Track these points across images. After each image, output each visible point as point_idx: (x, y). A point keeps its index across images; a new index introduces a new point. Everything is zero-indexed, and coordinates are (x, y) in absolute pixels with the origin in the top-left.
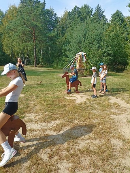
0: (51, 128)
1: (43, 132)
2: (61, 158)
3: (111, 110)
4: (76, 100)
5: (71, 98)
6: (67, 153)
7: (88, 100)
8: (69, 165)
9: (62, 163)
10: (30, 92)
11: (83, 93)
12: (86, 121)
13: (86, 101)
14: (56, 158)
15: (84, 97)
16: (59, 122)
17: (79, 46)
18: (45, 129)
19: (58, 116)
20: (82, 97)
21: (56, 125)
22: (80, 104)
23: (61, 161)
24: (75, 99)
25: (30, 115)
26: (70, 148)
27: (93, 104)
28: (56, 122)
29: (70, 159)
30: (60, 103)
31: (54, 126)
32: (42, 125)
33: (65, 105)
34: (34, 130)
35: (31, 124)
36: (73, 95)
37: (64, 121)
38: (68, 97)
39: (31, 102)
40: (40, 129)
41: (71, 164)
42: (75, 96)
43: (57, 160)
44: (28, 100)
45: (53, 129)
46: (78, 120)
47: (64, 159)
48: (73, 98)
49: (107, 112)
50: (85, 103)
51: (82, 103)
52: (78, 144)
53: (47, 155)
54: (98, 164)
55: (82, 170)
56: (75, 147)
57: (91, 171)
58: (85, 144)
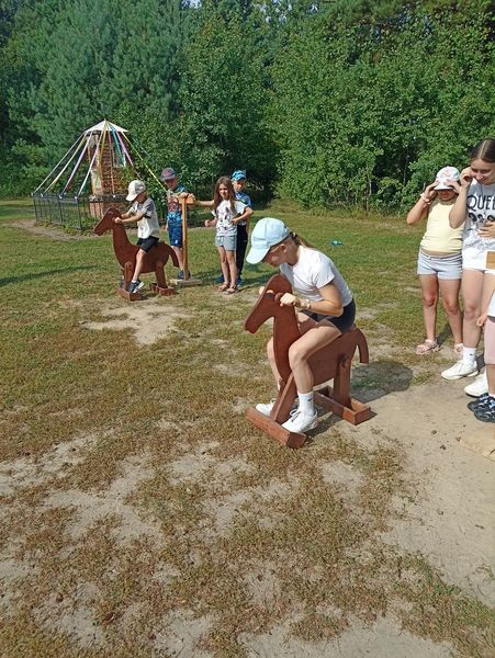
0: (61, 475)
1: (32, 504)
2: (159, 606)
4: (134, 331)
5: (110, 325)
6: (176, 573)
7: (181, 323)
8: (205, 624)
9: (173, 626)
11: (155, 299)
12: (206, 415)
13: (174, 328)
14: (134, 611)
15: (164, 314)
16: (94, 438)
18: (37, 490)
19: (79, 412)
20: (156, 315)
21: (81, 460)
22: (155, 347)
23: (165, 617)
24: (129, 329)
26: (184, 547)
27: (209, 336)
28: (79, 442)
29: (199, 598)
30: (70, 355)
31: (75, 462)
33: (93, 358)
36: (113, 312)
37: (112, 431)
38: (93, 320)
42: (124, 317)
43: (143, 622)
45: (76, 479)
46: (171, 416)
47: (173, 606)
48: (121, 325)
50: (176, 340)
51: (164, 341)
52: (207, 521)
53: (90, 613)
54: (312, 578)
55: (263, 629)
56: (200, 536)
57: (298, 618)
58: (235, 513)
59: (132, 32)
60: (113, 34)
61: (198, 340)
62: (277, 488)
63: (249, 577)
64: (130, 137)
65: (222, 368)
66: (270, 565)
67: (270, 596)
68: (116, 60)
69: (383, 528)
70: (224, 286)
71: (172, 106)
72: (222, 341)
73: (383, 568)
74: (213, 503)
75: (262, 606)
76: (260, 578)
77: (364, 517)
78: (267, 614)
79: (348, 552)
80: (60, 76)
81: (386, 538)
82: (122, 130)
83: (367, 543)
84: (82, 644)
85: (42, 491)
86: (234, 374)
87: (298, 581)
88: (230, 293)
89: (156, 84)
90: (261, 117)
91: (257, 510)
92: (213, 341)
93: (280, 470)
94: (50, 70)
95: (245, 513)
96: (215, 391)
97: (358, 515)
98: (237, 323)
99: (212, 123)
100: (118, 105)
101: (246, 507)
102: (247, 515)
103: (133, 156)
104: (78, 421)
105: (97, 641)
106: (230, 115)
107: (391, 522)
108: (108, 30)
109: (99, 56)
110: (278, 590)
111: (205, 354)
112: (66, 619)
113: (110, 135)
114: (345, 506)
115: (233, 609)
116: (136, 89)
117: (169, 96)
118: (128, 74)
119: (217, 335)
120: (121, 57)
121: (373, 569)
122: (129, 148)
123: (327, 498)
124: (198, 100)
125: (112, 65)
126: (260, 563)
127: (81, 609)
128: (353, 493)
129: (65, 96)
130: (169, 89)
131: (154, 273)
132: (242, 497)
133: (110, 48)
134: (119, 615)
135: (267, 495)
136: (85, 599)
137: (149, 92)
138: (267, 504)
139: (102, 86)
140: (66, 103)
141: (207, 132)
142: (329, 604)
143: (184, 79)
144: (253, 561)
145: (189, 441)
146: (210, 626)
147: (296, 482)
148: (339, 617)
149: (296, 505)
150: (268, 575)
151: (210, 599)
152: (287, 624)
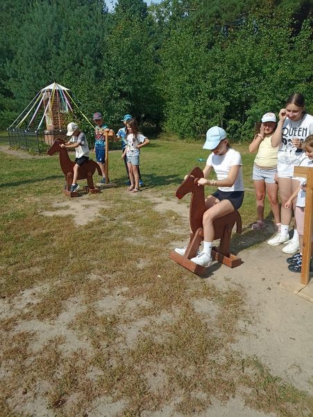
0: (26, 311)
1: (7, 330)
2: (90, 395)
3: (166, 230)
4: (74, 217)
5: (58, 213)
6: (101, 373)
7: (104, 212)
8: (120, 406)
9: (99, 408)
11: (87, 196)
12: (120, 270)
13: (99, 215)
14: (73, 399)
15: (93, 205)
16: (47, 286)
17: (44, 68)
18: (10, 321)
19: (37, 270)
20: (87, 206)
21: (39, 301)
22: (87, 227)
23: (94, 402)
24: (70, 216)
26: (106, 356)
27: (122, 220)
28: (37, 289)
29: (116, 389)
30: (32, 232)
31: (35, 302)
33: (47, 235)
36: (60, 205)
37: (59, 281)
38: (47, 210)
41: (122, 401)
42: (67, 207)
43: (79, 406)
45: (36, 313)
46: (98, 271)
47: (99, 395)
48: (65, 213)
49: (158, 236)
50: (100, 223)
51: (93, 223)
52: (121, 339)
53: (44, 401)
54: (189, 374)
55: (157, 408)
56: (116, 349)
57: (179, 400)
58: (139, 333)
59: (72, 28)
60: (60, 28)
61: (115, 222)
62: (165, 316)
63: (148, 374)
64: (70, 93)
65: (130, 240)
66: (161, 366)
67: (161, 386)
68: (61, 45)
69: (232, 341)
70: (131, 188)
71: (97, 74)
72: (130, 222)
73: (233, 367)
74: (125, 327)
75: (156, 393)
76: (155, 375)
77: (220, 334)
78: (159, 398)
79: (211, 357)
80: (25, 55)
81: (235, 347)
82: (65, 89)
83: (223, 351)
85: (13, 321)
86: (137, 244)
87: (179, 376)
88: (135, 192)
89: (87, 60)
90: (154, 81)
91: (153, 331)
92: (124, 223)
93: (168, 304)
94: (19, 51)
95: (145, 333)
96: (125, 255)
97: (217, 333)
98: (139, 211)
99: (123, 85)
100: (63, 73)
101: (146, 329)
102: (146, 334)
103: (72, 105)
104: (37, 276)
106: (134, 79)
107: (237, 337)
108: (56, 26)
109: (51, 42)
110: (167, 382)
111: (119, 231)
112: (29, 405)
113: (58, 92)
114: (209, 327)
115: (138, 395)
116: (74, 63)
117: (95, 68)
118: (69, 54)
119: (127, 218)
120: (65, 43)
121: (227, 368)
122: (70, 101)
123: (197, 323)
124: (114, 70)
125: (59, 48)
126: (155, 365)
127: (39, 398)
128: (214, 319)
129: (28, 67)
130: (95, 63)
131: (86, 180)
132: (143, 322)
133: (57, 37)
134: (64, 402)
135: (159, 321)
136: (42, 391)
137: (82, 65)
138: (159, 327)
139: (52, 61)
141: (120, 90)
142: (199, 390)
143: (105, 57)
144: (151, 364)
145: (109, 287)
146: (123, 407)
147: (178, 312)
148: (206, 399)
149: (177, 327)
150: (160, 373)
151: (123, 390)
152: (172, 404)
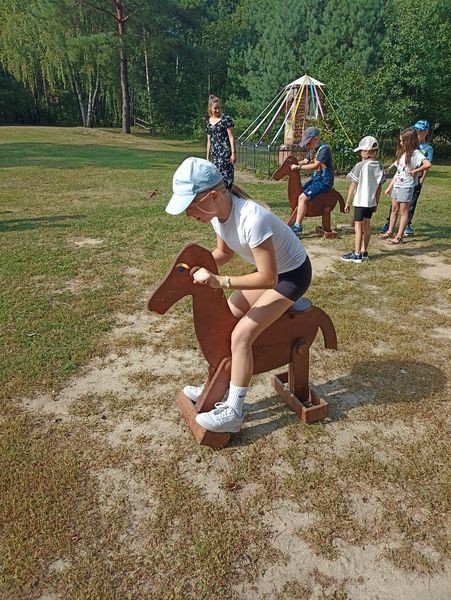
2: (272, 491)
3: (433, 308)
6: (291, 471)
7: (339, 266)
8: (307, 520)
9: (280, 511)
10: (121, 231)
11: (320, 241)
12: (345, 350)
13: (332, 269)
15: (325, 255)
17: (296, 53)
20: (318, 255)
25: (132, 318)
26: (302, 453)
27: (364, 281)
29: (307, 497)
32: (181, 359)
34: (155, 378)
35: (140, 356)
39: (132, 271)
40: (179, 373)
41: (312, 515)
43: (257, 499)
44: (118, 261)
47: (283, 496)
49: (416, 315)
50: (331, 280)
51: (320, 279)
52: (326, 439)
53: (218, 478)
54: (416, 517)
55: (358, 542)
56: (318, 449)
57: (393, 545)
58: (354, 440)
61: (352, 283)
62: (400, 429)
63: (355, 496)
64: (325, 90)
65: (370, 312)
66: (377, 493)
67: (370, 518)
68: (326, 17)
71: (372, 59)
72: (374, 287)
75: (361, 523)
76: (365, 500)
78: (364, 532)
80: (273, 36)
82: (319, 84)
84: (209, 498)
86: (380, 319)
87: (400, 515)
89: (360, 38)
91: (375, 443)
93: (407, 415)
95: (363, 442)
96: (358, 331)
98: (393, 272)
100: (320, 60)
101: (365, 437)
102: (365, 444)
103: (325, 109)
105: (219, 500)
109: (311, 15)
110: (380, 516)
111: (356, 296)
113: (308, 88)
115: (334, 516)
116: (339, 45)
117: (370, 49)
118: (334, 29)
119: (371, 281)
120: (331, 14)
122: (323, 101)
124: (400, 51)
126: (368, 488)
129: (275, 54)
130: (372, 42)
132: (364, 427)
133: (322, 5)
135: (388, 433)
136: (217, 467)
137: (351, 46)
138: (386, 440)
139: (308, 43)
140: (275, 61)
141: (404, 84)
142: (429, 545)
143: (389, 31)
144: (361, 484)
145: (325, 368)
146: (311, 522)
147: (421, 430)
149: (415, 449)
150: (373, 500)
151: (316, 502)
152: (382, 546)
